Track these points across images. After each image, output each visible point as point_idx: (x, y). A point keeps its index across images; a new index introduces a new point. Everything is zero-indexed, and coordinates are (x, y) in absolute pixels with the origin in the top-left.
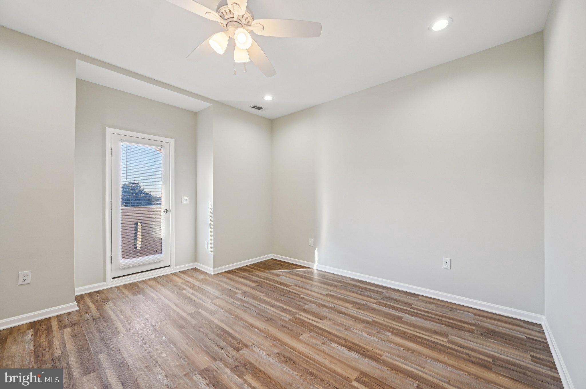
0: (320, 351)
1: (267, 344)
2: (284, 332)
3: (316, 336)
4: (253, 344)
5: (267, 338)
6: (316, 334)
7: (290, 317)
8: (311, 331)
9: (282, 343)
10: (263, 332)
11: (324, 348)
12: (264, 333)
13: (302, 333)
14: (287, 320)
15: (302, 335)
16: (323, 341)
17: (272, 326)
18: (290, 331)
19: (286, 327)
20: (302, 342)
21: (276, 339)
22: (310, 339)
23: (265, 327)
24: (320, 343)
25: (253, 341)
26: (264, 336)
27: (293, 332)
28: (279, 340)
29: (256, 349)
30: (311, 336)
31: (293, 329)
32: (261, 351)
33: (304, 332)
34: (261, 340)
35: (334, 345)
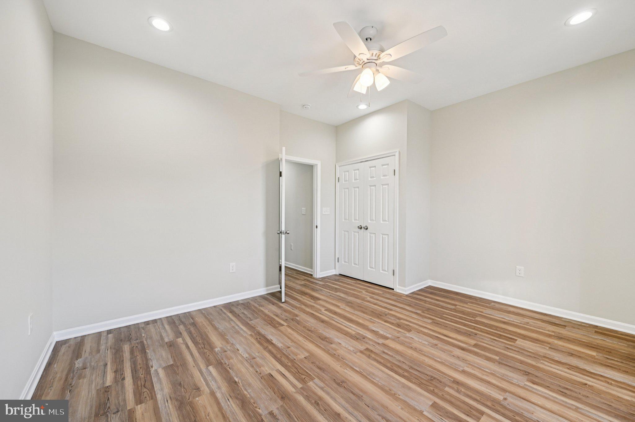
0: (295, 342)
1: (341, 352)
2: (323, 362)
3: (291, 354)
4: (355, 353)
5: (342, 358)
6: (290, 356)
7: (311, 384)
8: (292, 361)
9: (327, 352)
10: (347, 365)
11: (290, 343)
12: (346, 363)
13: (305, 360)
14: (316, 380)
15: (305, 357)
16: (288, 349)
17: (337, 372)
18: (317, 363)
19: (320, 368)
20: (308, 351)
21: (333, 356)
22: (298, 352)
23: (345, 371)
24: (292, 348)
25: (356, 356)
26: (346, 360)
27: (313, 362)
28: (330, 354)
29: (352, 349)
30: (296, 355)
31: (311, 365)
32: (347, 347)
33: (301, 360)
34: (348, 356)
35: (280, 345)
